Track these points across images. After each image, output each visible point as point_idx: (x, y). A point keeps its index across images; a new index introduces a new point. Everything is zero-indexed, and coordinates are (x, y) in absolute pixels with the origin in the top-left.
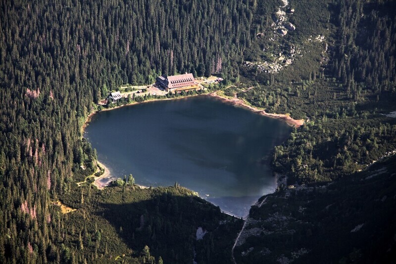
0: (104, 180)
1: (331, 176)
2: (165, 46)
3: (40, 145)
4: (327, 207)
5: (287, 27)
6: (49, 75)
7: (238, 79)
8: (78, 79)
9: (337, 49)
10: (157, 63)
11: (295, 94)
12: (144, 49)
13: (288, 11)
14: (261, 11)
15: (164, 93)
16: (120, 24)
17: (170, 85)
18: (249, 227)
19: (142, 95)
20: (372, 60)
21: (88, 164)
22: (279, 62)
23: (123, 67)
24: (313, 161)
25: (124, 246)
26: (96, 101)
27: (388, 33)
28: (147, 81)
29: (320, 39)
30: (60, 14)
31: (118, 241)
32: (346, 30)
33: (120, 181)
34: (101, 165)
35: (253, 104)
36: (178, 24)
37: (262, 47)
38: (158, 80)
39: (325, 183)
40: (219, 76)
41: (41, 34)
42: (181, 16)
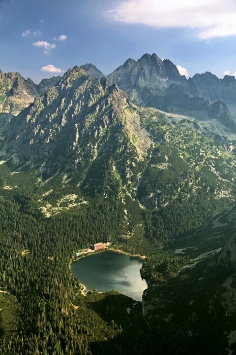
0: (85, 291)
1: (166, 279)
2: (91, 233)
3: (60, 281)
4: (172, 293)
5: (129, 222)
6: (54, 250)
7: (117, 242)
8: (64, 250)
9: (147, 228)
10: (89, 240)
11: (139, 246)
12: (84, 235)
13: (128, 216)
14: (119, 217)
15: (94, 251)
16: (74, 227)
17: (95, 248)
18: (146, 305)
19: (86, 252)
20: (160, 231)
21: (77, 285)
22: (129, 235)
23: (78, 243)
24: (158, 273)
25: (103, 321)
26: (71, 258)
27: (162, 221)
28: (87, 247)
29: (141, 225)
30: (53, 226)
31: (100, 319)
32: (148, 222)
33: (92, 291)
34: (82, 285)
35: (126, 252)
36: (93, 225)
37: (122, 230)
38: (90, 246)
39: (165, 282)
40: (110, 242)
41: (47, 234)
42: (94, 222)
